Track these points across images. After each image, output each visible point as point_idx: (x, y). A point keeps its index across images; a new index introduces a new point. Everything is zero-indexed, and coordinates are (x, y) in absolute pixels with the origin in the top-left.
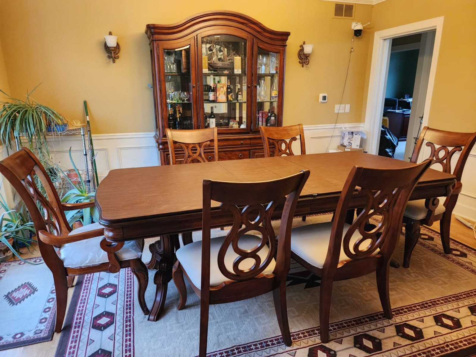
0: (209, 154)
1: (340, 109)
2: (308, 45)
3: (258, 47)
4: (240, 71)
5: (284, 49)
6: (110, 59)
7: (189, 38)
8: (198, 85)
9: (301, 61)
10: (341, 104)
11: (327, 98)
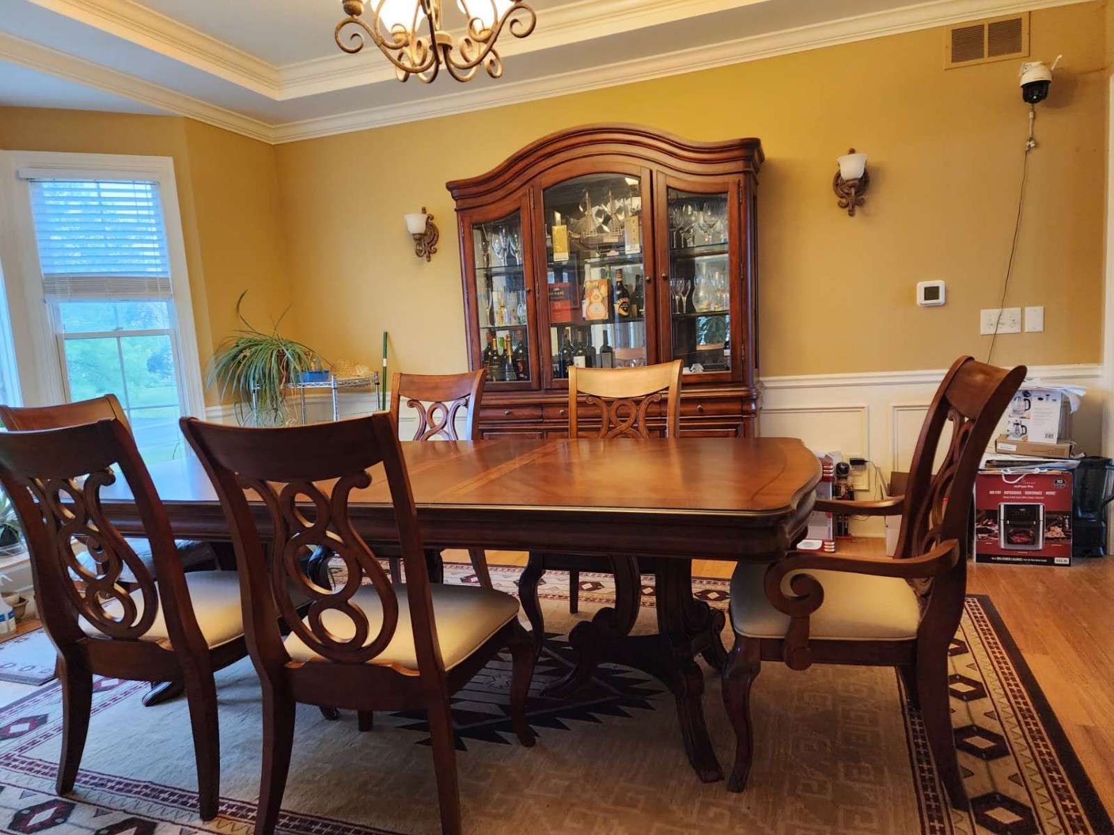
0: (565, 433)
1: (1001, 321)
2: (852, 155)
3: (668, 187)
4: (637, 246)
5: (739, 181)
6: (422, 256)
7: (519, 195)
8: (537, 288)
9: (844, 201)
10: (1002, 308)
11: (946, 291)
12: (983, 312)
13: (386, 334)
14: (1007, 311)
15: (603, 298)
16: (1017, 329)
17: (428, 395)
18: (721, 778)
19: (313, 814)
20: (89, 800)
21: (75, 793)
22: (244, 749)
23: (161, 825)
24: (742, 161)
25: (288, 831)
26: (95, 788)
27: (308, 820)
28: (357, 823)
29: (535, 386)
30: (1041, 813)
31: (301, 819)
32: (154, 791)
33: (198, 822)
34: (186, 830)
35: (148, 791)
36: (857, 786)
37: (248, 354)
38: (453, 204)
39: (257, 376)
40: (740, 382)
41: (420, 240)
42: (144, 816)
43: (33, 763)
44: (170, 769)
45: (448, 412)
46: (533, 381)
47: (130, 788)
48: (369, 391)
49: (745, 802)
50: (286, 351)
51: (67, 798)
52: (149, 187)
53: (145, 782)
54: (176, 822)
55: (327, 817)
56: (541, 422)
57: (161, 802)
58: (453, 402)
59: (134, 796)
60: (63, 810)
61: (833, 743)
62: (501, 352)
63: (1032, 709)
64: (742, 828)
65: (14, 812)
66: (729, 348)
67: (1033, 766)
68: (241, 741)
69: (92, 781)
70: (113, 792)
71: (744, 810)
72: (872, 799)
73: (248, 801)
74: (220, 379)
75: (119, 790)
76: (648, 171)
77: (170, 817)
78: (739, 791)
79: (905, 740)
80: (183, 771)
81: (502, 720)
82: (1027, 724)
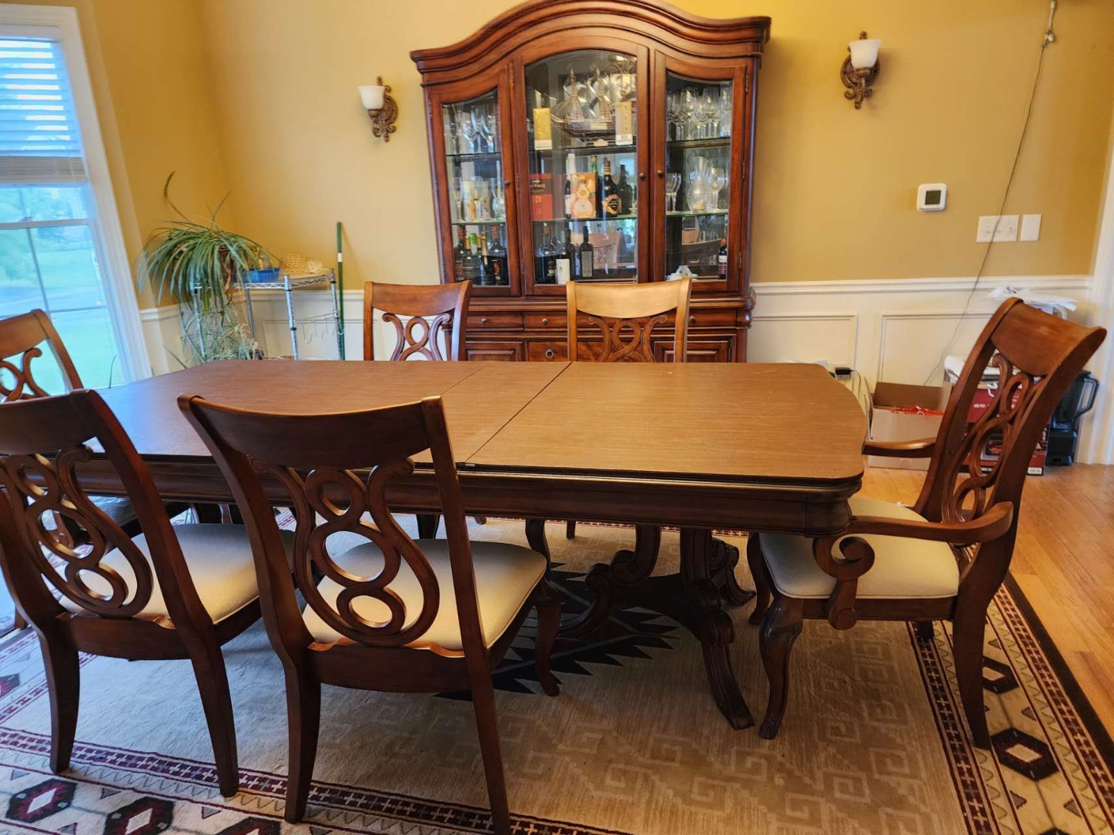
0: (548, 343)
1: (998, 229)
2: (864, 41)
3: (667, 70)
4: (630, 137)
5: (746, 68)
6: (379, 136)
7: (497, 71)
8: (517, 180)
9: (851, 91)
10: (1001, 214)
11: (947, 195)
12: (982, 219)
13: (340, 225)
14: (1005, 217)
15: (591, 194)
16: (1012, 238)
17: (405, 308)
18: (751, 724)
19: (341, 783)
20: (91, 778)
21: (71, 771)
22: (251, 708)
23: (179, 804)
24: (750, 43)
25: (319, 805)
26: (94, 763)
27: (338, 791)
28: (392, 792)
29: (515, 291)
30: (1057, 749)
31: (331, 790)
32: (163, 764)
33: (220, 799)
34: (208, 809)
35: (155, 764)
36: (883, 727)
37: (185, 249)
38: (418, 78)
39: (198, 276)
40: (736, 292)
41: (376, 116)
42: (158, 795)
43: (16, 735)
44: (173, 737)
45: (429, 328)
46: (512, 286)
47: (133, 761)
48: (325, 288)
49: (778, 749)
50: (229, 247)
51: (65, 777)
52: (48, 45)
53: (149, 753)
54: (194, 800)
55: (358, 786)
56: (523, 331)
57: (173, 777)
58: (435, 317)
59: (140, 770)
60: (63, 792)
61: (852, 679)
62: (474, 252)
63: (1031, 636)
64: (783, 778)
65: (9, 797)
66: (725, 254)
67: (1041, 697)
68: (245, 700)
69: (89, 755)
70: (116, 767)
71: (779, 758)
72: (899, 741)
73: (269, 771)
74: (154, 277)
75: (122, 764)
76: (646, 50)
77: (187, 794)
78: (772, 737)
79: (918, 671)
80: (189, 739)
81: (520, 665)
82: (1030, 652)
